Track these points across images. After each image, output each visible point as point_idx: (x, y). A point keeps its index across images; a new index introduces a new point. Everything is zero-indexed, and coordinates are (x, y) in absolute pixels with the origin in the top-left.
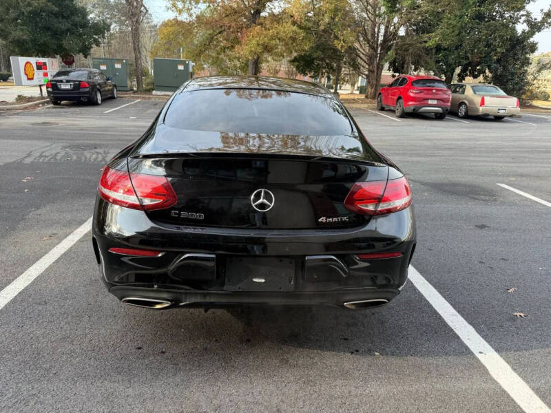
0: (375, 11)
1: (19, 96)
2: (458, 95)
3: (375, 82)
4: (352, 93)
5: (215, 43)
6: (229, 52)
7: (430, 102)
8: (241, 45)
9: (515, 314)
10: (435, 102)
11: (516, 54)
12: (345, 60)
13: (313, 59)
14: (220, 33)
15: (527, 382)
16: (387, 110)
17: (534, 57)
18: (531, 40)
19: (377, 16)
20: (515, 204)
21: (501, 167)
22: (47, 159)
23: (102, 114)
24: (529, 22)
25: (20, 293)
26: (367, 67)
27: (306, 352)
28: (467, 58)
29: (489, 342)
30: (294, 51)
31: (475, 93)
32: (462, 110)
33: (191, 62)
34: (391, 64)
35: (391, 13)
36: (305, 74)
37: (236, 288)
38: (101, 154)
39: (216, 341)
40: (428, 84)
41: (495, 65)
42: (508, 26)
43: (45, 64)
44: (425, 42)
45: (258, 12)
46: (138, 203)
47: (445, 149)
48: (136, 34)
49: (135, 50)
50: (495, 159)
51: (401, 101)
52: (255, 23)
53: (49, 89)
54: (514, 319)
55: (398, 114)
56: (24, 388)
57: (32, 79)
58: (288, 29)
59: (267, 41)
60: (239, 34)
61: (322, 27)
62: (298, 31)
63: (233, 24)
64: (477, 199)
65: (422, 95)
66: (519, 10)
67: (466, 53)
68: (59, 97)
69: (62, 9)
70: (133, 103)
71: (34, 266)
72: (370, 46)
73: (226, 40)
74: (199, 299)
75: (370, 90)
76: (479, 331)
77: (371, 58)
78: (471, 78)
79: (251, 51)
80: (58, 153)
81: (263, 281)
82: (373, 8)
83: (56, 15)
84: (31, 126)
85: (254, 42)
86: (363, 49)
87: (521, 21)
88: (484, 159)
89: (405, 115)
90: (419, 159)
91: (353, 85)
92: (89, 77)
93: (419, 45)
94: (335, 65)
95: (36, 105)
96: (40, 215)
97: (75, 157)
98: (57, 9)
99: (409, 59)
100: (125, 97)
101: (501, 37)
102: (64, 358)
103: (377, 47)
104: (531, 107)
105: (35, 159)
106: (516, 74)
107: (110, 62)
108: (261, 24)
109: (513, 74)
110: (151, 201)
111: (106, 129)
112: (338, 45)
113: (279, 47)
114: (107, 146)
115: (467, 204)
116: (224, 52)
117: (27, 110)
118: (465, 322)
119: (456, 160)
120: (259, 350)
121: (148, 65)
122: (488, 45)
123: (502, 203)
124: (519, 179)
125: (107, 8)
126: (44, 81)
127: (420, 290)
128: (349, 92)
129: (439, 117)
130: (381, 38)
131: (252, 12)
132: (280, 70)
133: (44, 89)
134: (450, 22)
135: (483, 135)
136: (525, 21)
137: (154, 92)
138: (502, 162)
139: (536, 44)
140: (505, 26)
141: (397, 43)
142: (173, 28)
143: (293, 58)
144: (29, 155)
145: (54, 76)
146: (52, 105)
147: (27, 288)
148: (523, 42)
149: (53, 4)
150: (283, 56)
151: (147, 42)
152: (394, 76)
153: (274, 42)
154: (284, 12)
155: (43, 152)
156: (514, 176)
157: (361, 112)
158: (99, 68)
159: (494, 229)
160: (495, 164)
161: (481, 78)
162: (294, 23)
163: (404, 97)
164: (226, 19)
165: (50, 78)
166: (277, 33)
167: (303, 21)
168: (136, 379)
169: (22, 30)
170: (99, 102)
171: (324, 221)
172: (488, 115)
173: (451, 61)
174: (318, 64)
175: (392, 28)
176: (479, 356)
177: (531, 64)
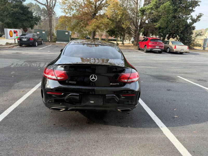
0: (137, 15)
1: (7, 43)
2: (166, 45)
3: (137, 40)
4: (129, 43)
5: (79, 25)
6: (84, 28)
7: (156, 47)
8: (89, 26)
9: (175, 116)
10: (158, 47)
11: (187, 30)
12: (126, 31)
13: (115, 31)
14: (81, 21)
15: (174, 135)
16: (141, 50)
17: (194, 31)
18: (193, 25)
19: (138, 16)
20: (182, 83)
21: (179, 70)
22: (19, 66)
23: (38, 50)
24: (192, 19)
25: (15, 109)
26: (134, 34)
27: (107, 126)
28: (170, 32)
29: (165, 124)
30: (108, 28)
31: (172, 44)
32: (168, 50)
33: (70, 31)
34: (143, 33)
35: (142, 15)
36: (112, 37)
37: (85, 104)
38: (38, 64)
39: (79, 123)
40: (156, 41)
41: (180, 34)
42: (185, 21)
43: (17, 31)
44: (155, 26)
45: (95, 14)
46: (56, 78)
47: (161, 64)
48: (50, 21)
49: (50, 27)
50: (178, 68)
51: (146, 47)
52: (94, 18)
53: (18, 41)
54: (174, 118)
55: (145, 51)
56: (20, 135)
57: (12, 37)
58: (106, 20)
59: (98, 25)
60: (88, 22)
61: (118, 20)
62: (109, 21)
63: (86, 18)
64: (169, 81)
65: (153, 45)
66: (188, 15)
67: (170, 30)
68: (22, 43)
69: (24, 12)
70: (49, 46)
71: (18, 101)
72: (135, 27)
73: (83, 24)
74: (74, 108)
75: (135, 43)
76: (162, 121)
77: (136, 31)
78: (172, 38)
79: (92, 28)
80: (23, 64)
81: (93, 102)
82: (136, 13)
83: (22, 14)
84: (12, 54)
85: (94, 25)
86: (133, 28)
87: (189, 18)
88: (174, 67)
89: (147, 52)
90: (151, 67)
91: (130, 40)
92: (33, 36)
93: (153, 27)
94: (123, 34)
95: (13, 46)
96: (19, 85)
97: (29, 65)
98: (22, 12)
99: (149, 31)
100: (46, 44)
101: (182, 24)
102: (31, 127)
103: (138, 27)
104: (194, 49)
105: (15, 66)
106: (188, 37)
107: (41, 31)
108: (96, 18)
109: (186, 37)
110: (60, 78)
111: (39, 55)
112: (124, 26)
113: (103, 26)
114: (40, 61)
115: (165, 83)
116: (83, 28)
117: (10, 48)
118: (158, 119)
119: (164, 68)
120: (92, 126)
121: (55, 32)
122: (178, 27)
123: (177, 83)
124: (185, 74)
125: (39, 11)
126: (16, 37)
127: (145, 109)
128: (128, 43)
129: (160, 52)
130: (139, 24)
131: (93, 14)
132: (103, 35)
133: (16, 40)
134: (164, 19)
135: (175, 59)
136: (190, 19)
137: (57, 42)
138: (180, 69)
139: (195, 27)
140: (184, 20)
141: (145, 26)
142: (64, 19)
143: (108, 30)
144: (12, 64)
145: (20, 36)
146: (19, 46)
147: (17, 107)
148: (190, 26)
149: (21, 10)
150: (104, 30)
151: (54, 23)
152: (144, 37)
153: (101, 25)
154: (104, 14)
155: (17, 63)
156: (183, 73)
157: (132, 50)
158: (36, 33)
159: (173, 91)
160: (178, 69)
161: (176, 39)
162: (108, 18)
163: (147, 45)
164: (84, 16)
165: (19, 37)
166: (102, 22)
167: (111, 18)
168: (54, 133)
169: (9, 19)
170: (37, 45)
171: (112, 84)
172: (177, 52)
173: (164, 33)
174: (117, 33)
175: (143, 20)
176: (161, 128)
177: (193, 34)
